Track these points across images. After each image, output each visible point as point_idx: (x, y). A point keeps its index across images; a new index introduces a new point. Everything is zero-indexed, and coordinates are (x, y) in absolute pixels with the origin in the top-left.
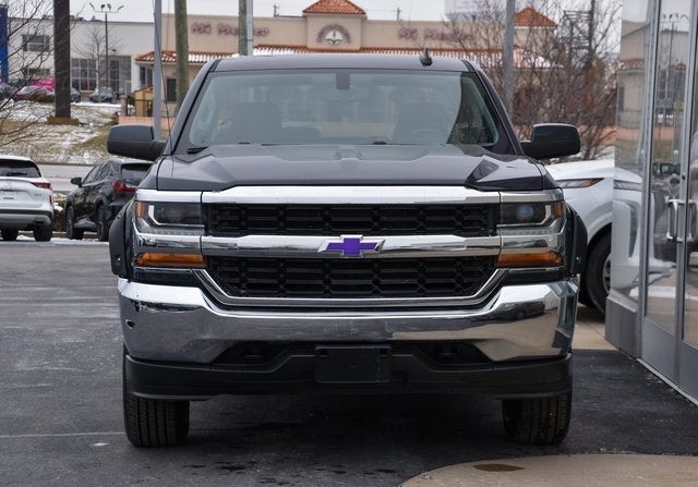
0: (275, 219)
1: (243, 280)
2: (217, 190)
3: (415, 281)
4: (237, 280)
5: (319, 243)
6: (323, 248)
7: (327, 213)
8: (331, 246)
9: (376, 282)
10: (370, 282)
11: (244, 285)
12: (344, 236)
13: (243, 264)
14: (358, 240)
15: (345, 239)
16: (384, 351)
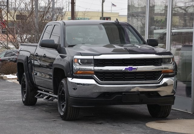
0: (111, 62)
1: (104, 77)
2: (98, 56)
3: (144, 77)
4: (102, 77)
5: (123, 68)
6: (124, 69)
7: (123, 61)
8: (126, 69)
9: (135, 77)
10: (134, 77)
11: (104, 79)
12: (129, 66)
13: (104, 73)
14: (132, 67)
15: (129, 67)
16: (138, 94)
